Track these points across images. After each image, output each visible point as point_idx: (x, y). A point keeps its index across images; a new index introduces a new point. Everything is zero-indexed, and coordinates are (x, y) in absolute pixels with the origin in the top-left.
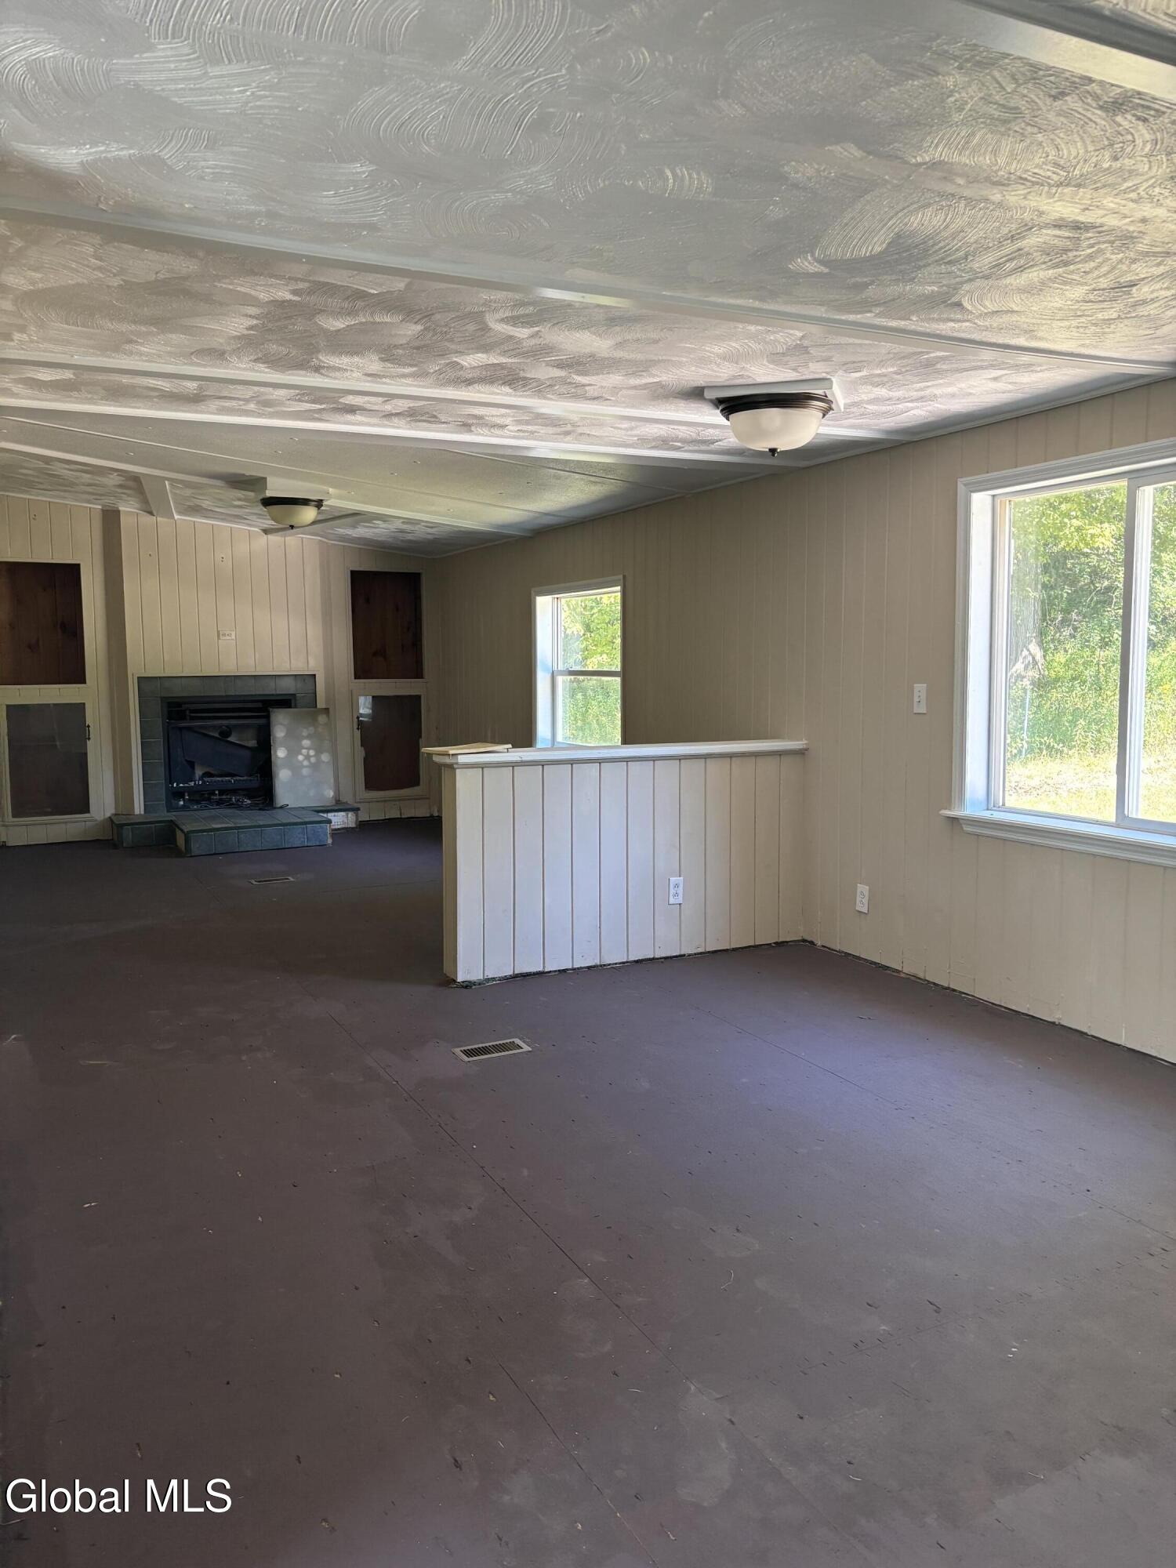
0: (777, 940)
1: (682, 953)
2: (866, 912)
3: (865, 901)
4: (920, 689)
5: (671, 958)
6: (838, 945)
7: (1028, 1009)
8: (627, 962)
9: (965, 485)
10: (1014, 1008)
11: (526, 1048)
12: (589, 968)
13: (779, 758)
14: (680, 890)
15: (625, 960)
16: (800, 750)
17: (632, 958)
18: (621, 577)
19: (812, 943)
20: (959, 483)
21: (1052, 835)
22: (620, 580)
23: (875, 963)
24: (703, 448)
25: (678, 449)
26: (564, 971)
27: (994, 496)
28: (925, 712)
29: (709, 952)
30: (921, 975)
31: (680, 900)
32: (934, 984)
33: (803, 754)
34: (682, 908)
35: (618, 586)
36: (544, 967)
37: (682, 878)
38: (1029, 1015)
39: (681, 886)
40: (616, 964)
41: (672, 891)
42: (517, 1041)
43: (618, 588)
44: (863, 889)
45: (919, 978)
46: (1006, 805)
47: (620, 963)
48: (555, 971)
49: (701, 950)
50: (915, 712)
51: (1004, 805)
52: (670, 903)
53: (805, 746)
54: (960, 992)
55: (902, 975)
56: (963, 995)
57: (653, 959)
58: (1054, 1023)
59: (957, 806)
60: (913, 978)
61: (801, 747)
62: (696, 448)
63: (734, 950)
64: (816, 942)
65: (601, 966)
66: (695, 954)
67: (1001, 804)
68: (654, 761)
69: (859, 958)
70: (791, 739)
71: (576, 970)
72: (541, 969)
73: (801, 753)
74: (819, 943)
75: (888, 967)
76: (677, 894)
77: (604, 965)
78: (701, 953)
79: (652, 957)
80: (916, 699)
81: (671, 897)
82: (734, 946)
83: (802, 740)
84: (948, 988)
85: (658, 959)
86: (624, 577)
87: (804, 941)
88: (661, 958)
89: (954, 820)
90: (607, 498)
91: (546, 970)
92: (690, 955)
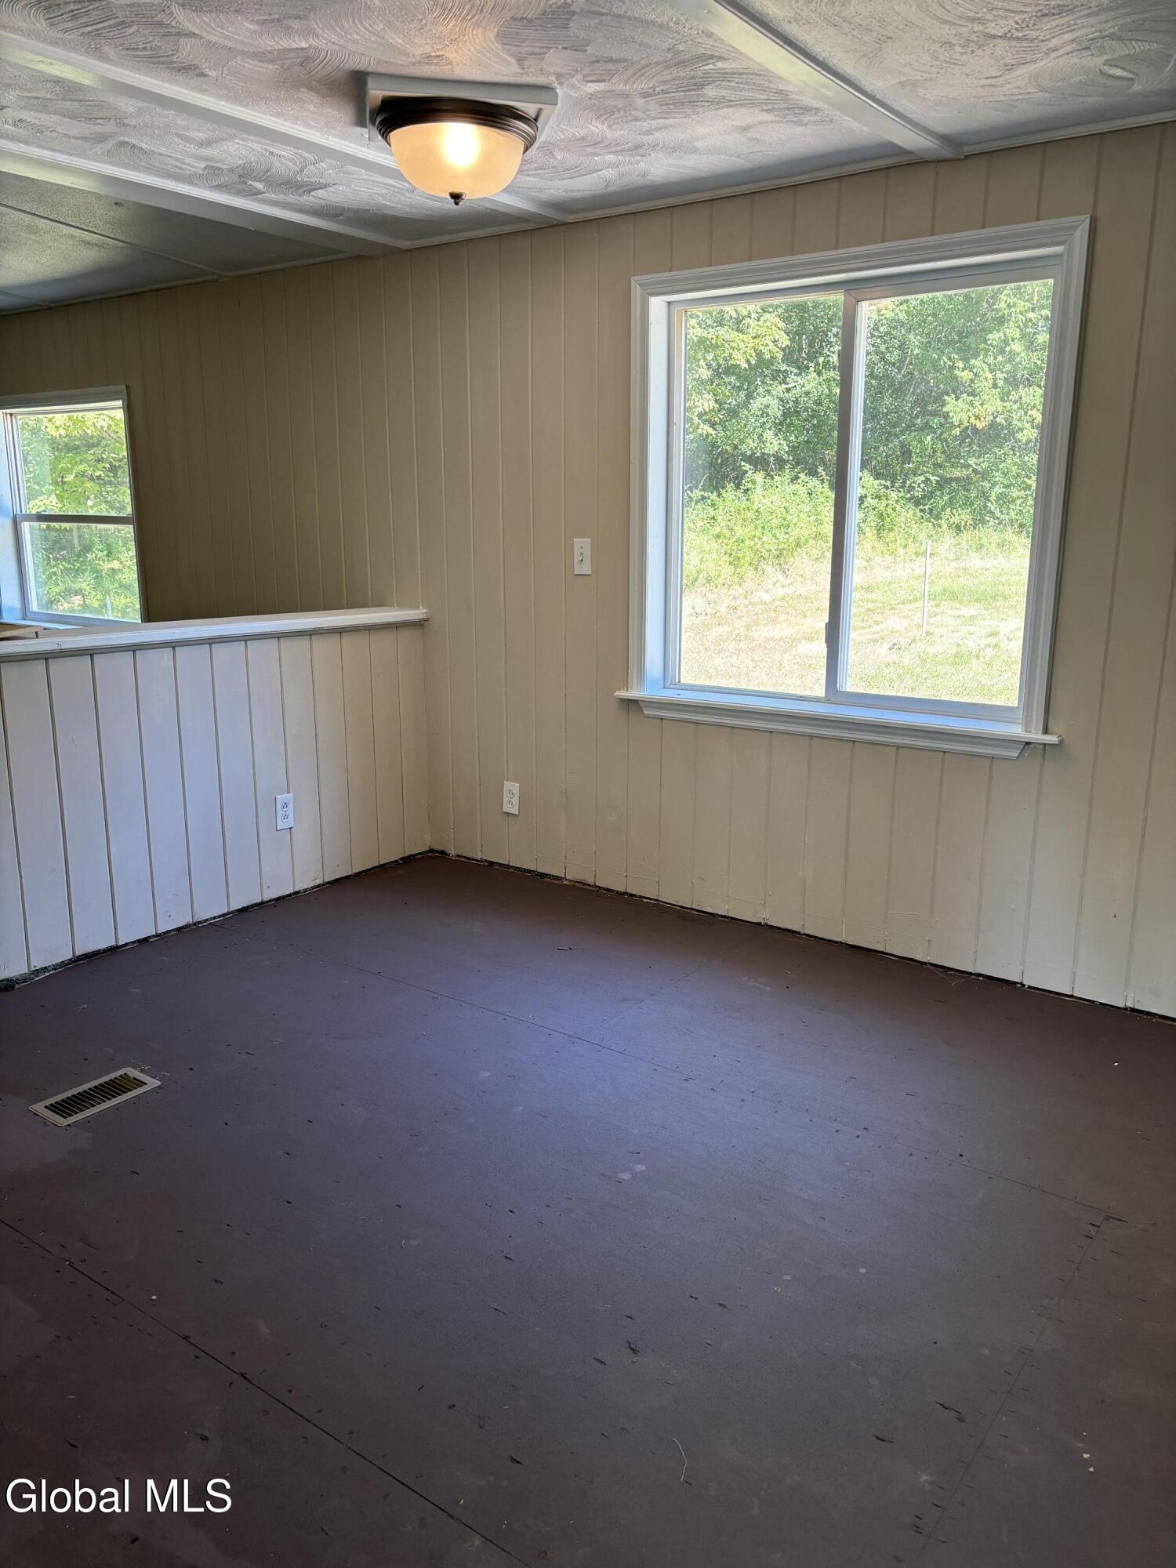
0: (403, 856)
1: (297, 889)
2: (517, 813)
3: (515, 801)
4: (582, 546)
5: (283, 897)
6: (480, 853)
7: (728, 910)
8: (228, 913)
9: (641, 285)
10: (709, 910)
11: (152, 1083)
12: (179, 929)
13: (395, 633)
14: (290, 810)
15: (226, 911)
16: (420, 621)
17: (235, 907)
18: (123, 387)
19: (443, 852)
20: (633, 282)
21: (741, 714)
22: (122, 391)
23: (530, 871)
24: (292, 198)
25: (254, 194)
26: (146, 940)
27: (669, 303)
28: (590, 573)
29: (328, 883)
30: (590, 881)
31: (290, 822)
32: (608, 890)
33: (422, 625)
34: (294, 834)
35: (118, 399)
36: (117, 939)
37: (292, 794)
38: (729, 917)
39: (291, 806)
40: (215, 918)
41: (280, 813)
42: (133, 1073)
43: (120, 403)
44: (512, 788)
45: (589, 885)
46: (682, 681)
47: (219, 916)
48: (133, 942)
49: (318, 882)
50: (576, 573)
51: (679, 682)
52: (278, 829)
53: (425, 616)
54: (640, 897)
55: (566, 882)
56: (645, 900)
57: (262, 903)
58: (759, 924)
59: (635, 685)
60: (577, 884)
61: (421, 617)
62: (281, 197)
63: (357, 875)
64: (448, 852)
65: (195, 924)
66: (312, 888)
67: (677, 681)
68: (245, 641)
69: (508, 866)
70: (402, 606)
71: (163, 937)
72: (113, 943)
73: (419, 624)
74: (452, 852)
75: (547, 875)
76: (286, 816)
77: (199, 923)
78: (318, 886)
79: (259, 901)
80: (577, 558)
81: (279, 819)
82: (356, 870)
83: (417, 607)
84: (625, 893)
85: (267, 902)
86: (128, 387)
87: (432, 851)
88: (270, 901)
89: (632, 704)
90: (98, 271)
91: (121, 943)
92: (305, 891)
